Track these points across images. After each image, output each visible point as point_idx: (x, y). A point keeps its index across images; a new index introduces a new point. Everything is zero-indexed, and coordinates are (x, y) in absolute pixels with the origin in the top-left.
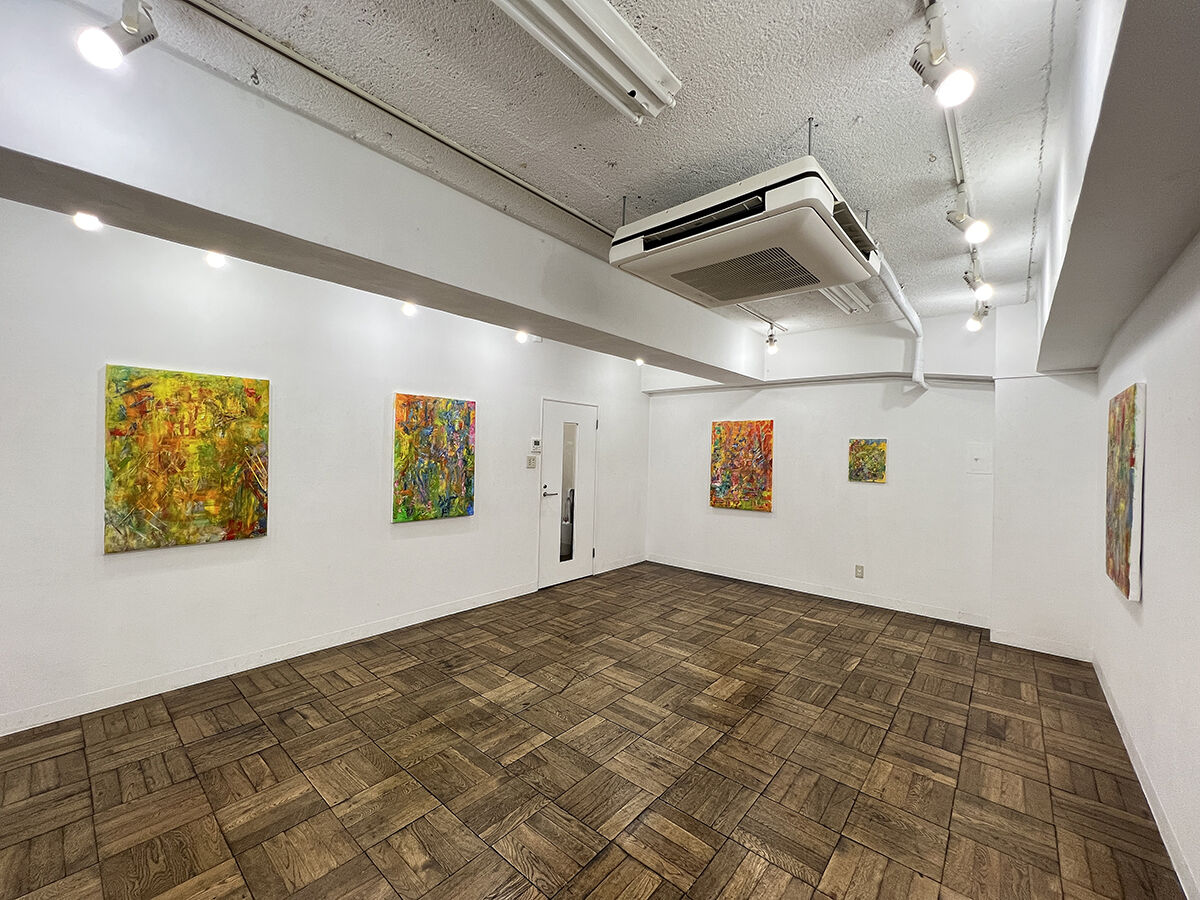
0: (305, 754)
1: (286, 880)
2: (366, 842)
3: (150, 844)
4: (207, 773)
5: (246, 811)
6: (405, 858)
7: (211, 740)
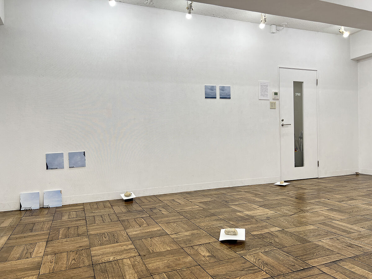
0: (159, 220)
1: (150, 249)
2: (182, 245)
3: (104, 234)
4: (123, 221)
5: (136, 231)
6: (200, 252)
7: (125, 213)
